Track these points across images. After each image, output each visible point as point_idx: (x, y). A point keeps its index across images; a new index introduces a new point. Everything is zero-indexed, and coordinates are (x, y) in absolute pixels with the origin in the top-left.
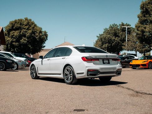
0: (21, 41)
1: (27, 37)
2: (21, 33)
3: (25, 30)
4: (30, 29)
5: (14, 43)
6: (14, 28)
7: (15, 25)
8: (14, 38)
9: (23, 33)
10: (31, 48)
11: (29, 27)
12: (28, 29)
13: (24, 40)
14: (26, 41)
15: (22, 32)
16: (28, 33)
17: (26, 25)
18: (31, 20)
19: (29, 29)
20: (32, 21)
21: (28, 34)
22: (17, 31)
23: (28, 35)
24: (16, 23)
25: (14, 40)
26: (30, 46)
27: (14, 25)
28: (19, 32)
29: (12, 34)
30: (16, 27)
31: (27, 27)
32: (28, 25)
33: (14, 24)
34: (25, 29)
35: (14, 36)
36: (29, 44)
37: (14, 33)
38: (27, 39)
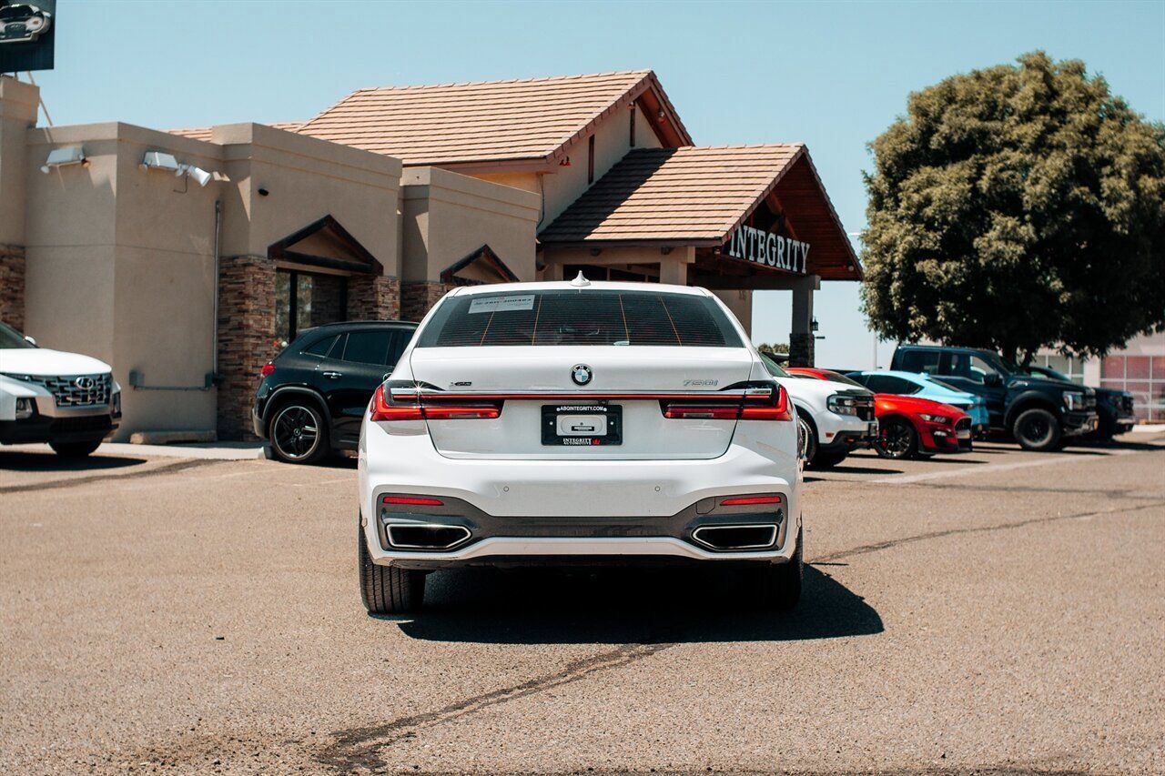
0: (978, 242)
1: (1028, 207)
2: (984, 184)
3: (1015, 157)
4: (1061, 147)
5: (926, 266)
6: (935, 142)
7: (945, 117)
8: (930, 225)
9: (996, 180)
10: (1065, 298)
11: (1051, 129)
12: (1041, 145)
13: (1007, 237)
14: (1018, 241)
15: (988, 172)
16: (1036, 181)
17: (1027, 117)
18: (1079, 70)
19: (1051, 147)
20: (1090, 74)
21: (1038, 188)
22: (954, 170)
23: (1034, 191)
24: (951, 100)
25: (932, 240)
26: (1057, 284)
27: (938, 120)
28: (966, 173)
29: (916, 197)
30: (948, 138)
31: (1031, 130)
32: (1044, 111)
33: (934, 109)
34: (1014, 145)
35: (929, 211)
36: (1045, 269)
37: (930, 182)
38: (1027, 231)
